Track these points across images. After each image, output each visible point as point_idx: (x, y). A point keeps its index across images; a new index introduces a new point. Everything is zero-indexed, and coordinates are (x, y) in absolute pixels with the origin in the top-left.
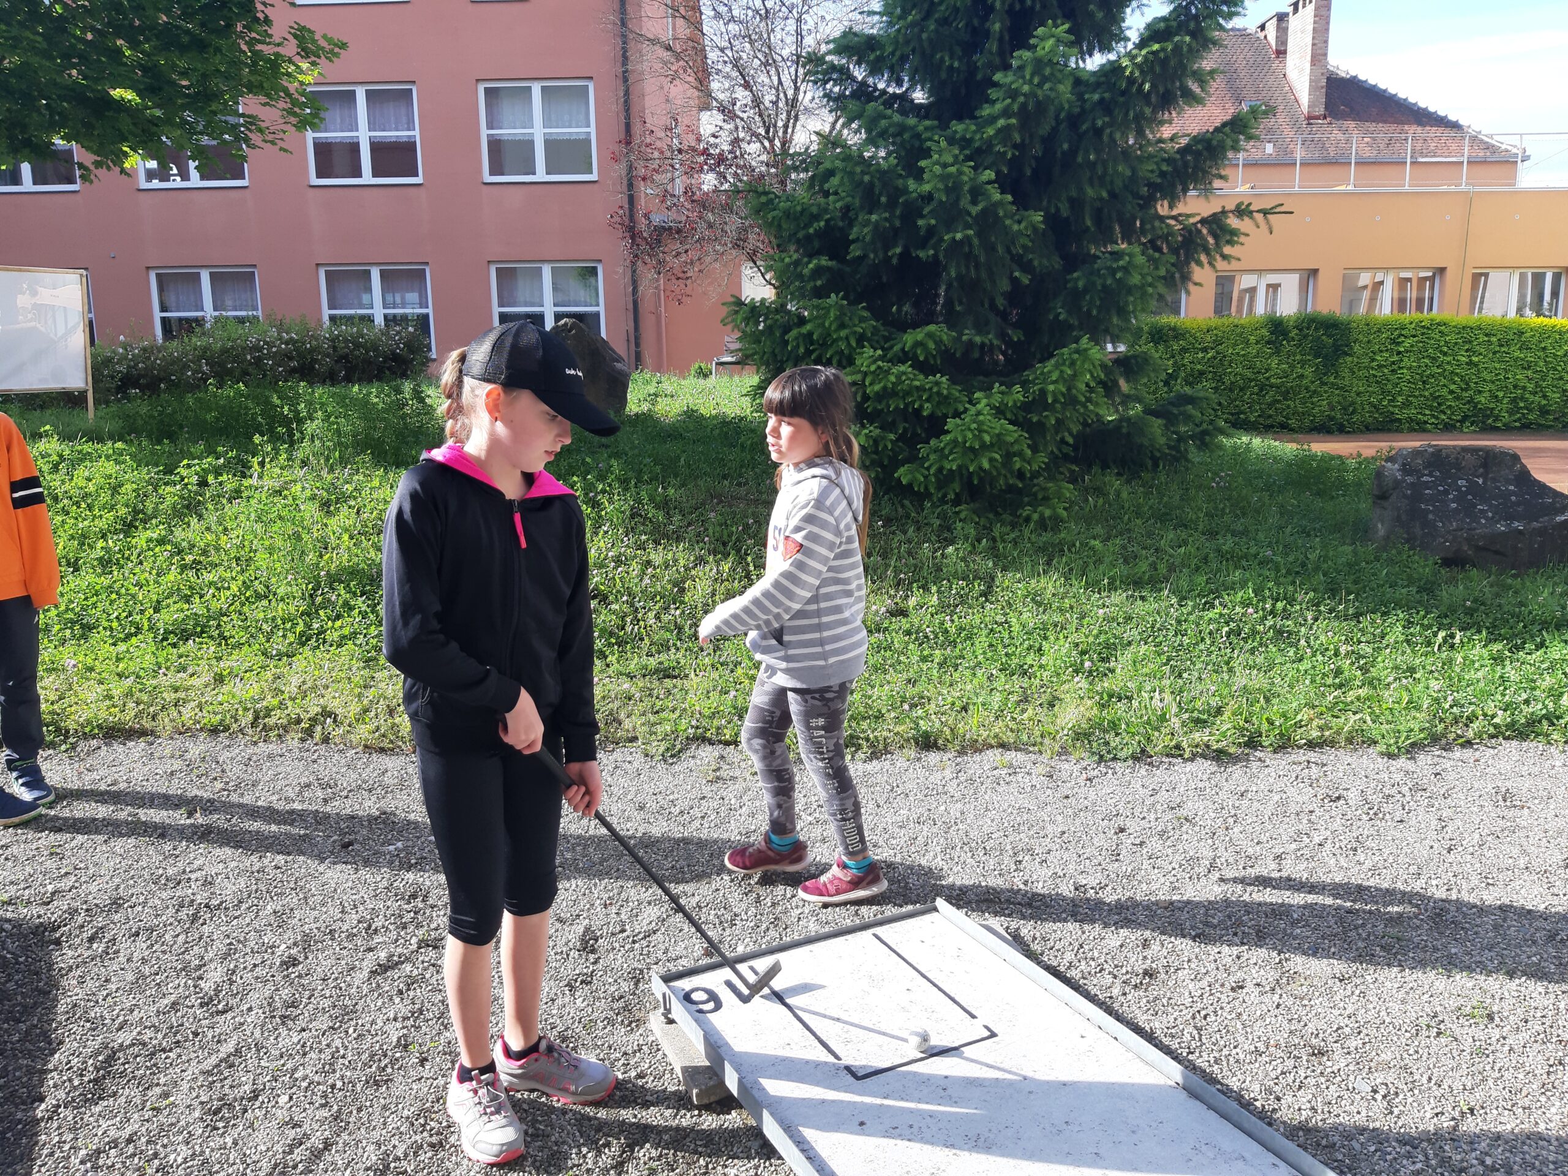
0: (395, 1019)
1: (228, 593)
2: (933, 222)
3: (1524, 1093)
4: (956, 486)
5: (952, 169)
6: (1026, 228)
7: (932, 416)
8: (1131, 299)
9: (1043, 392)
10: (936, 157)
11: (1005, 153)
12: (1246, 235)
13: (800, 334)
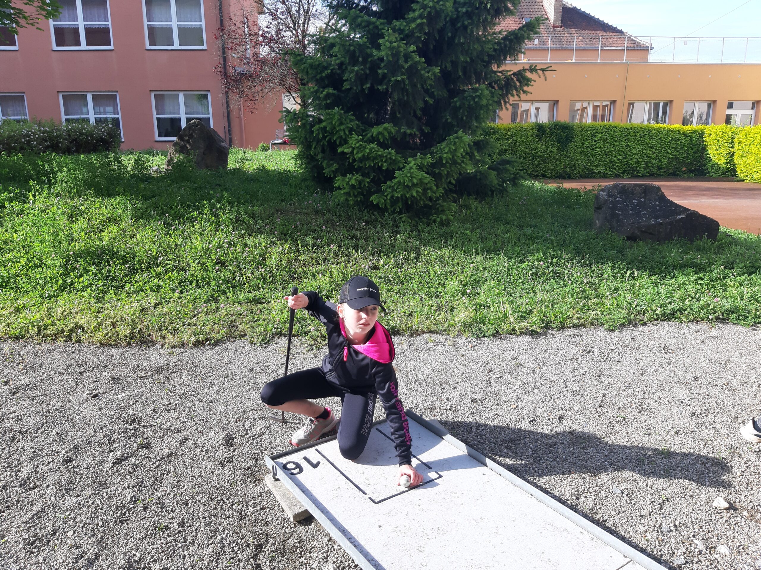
0: (128, 487)
1: (19, 265)
2: (386, 71)
4: (400, 205)
5: (395, 44)
6: (431, 75)
7: (387, 169)
8: (482, 112)
9: (441, 158)
10: (387, 38)
11: (421, 37)
12: (535, 81)
13: (320, 128)
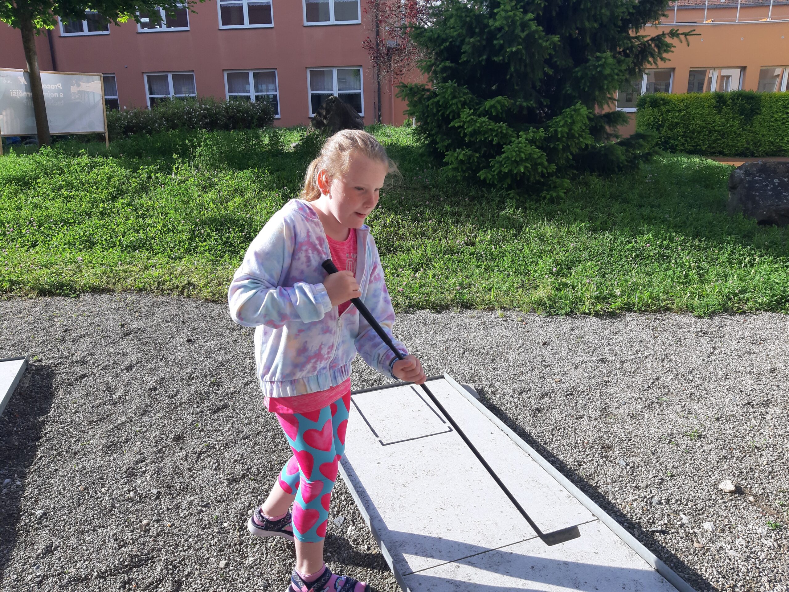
0: (192, 414)
1: (156, 229)
2: (502, 42)
3: (703, 469)
4: (509, 181)
5: (511, 14)
6: (550, 45)
7: (497, 144)
8: (606, 82)
9: (556, 131)
10: (502, 7)
11: (540, 4)
12: (675, 47)
13: (434, 102)
